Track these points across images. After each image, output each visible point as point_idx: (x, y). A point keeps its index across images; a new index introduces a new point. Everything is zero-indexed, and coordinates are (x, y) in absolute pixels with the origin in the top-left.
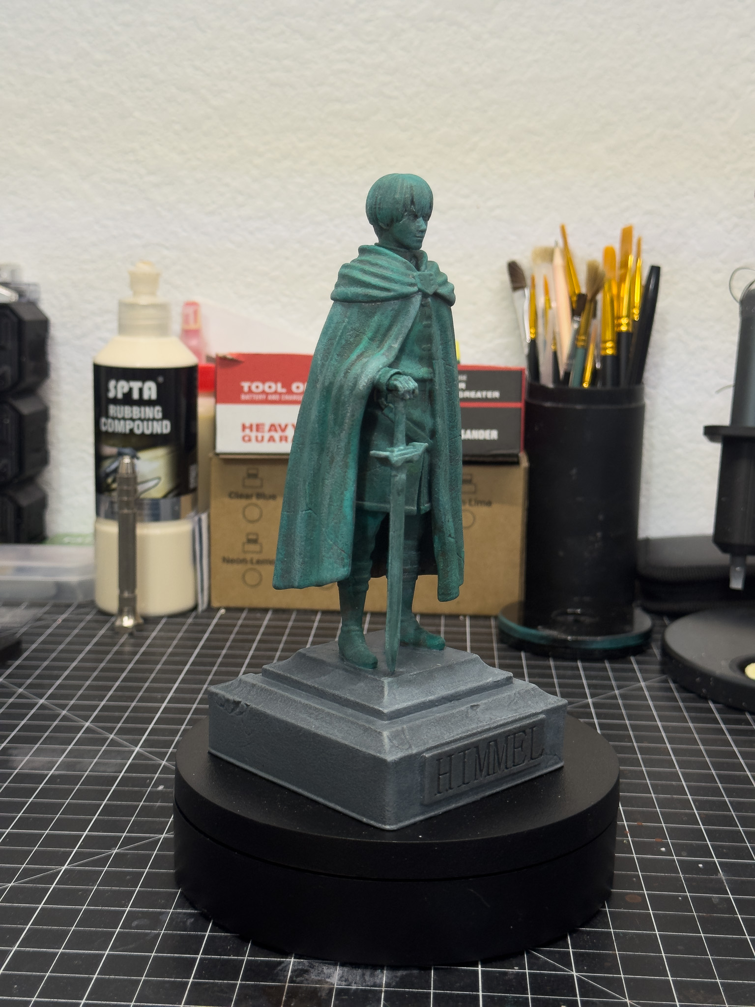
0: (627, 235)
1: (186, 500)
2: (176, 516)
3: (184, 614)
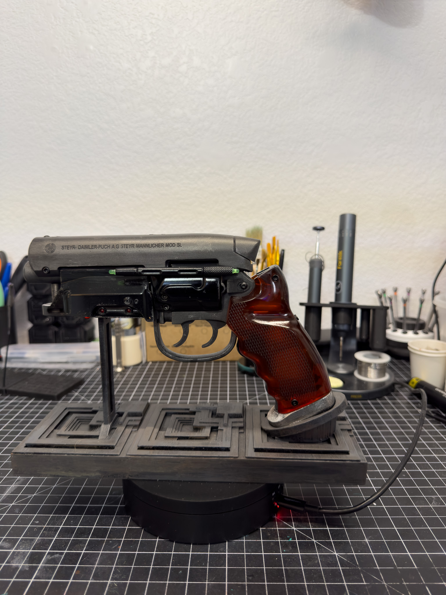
0: (274, 239)
1: (138, 329)
2: (135, 334)
3: (138, 365)
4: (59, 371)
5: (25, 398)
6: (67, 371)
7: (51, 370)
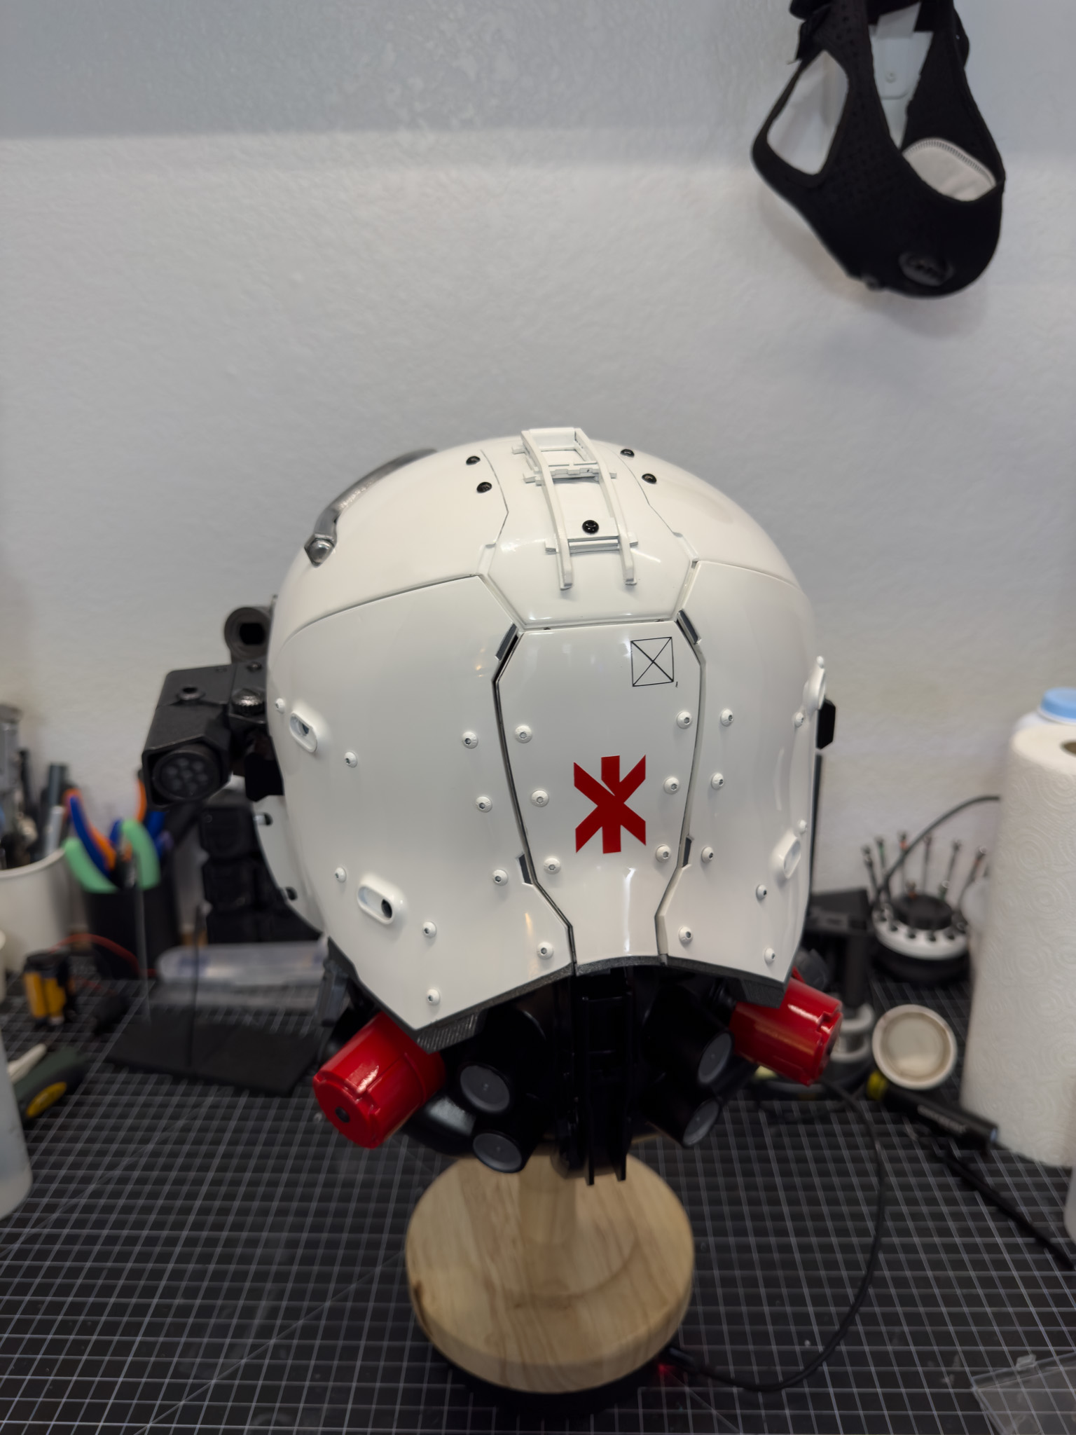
4: (273, 1014)
5: (230, 1090)
6: (289, 1013)
7: (258, 1013)
